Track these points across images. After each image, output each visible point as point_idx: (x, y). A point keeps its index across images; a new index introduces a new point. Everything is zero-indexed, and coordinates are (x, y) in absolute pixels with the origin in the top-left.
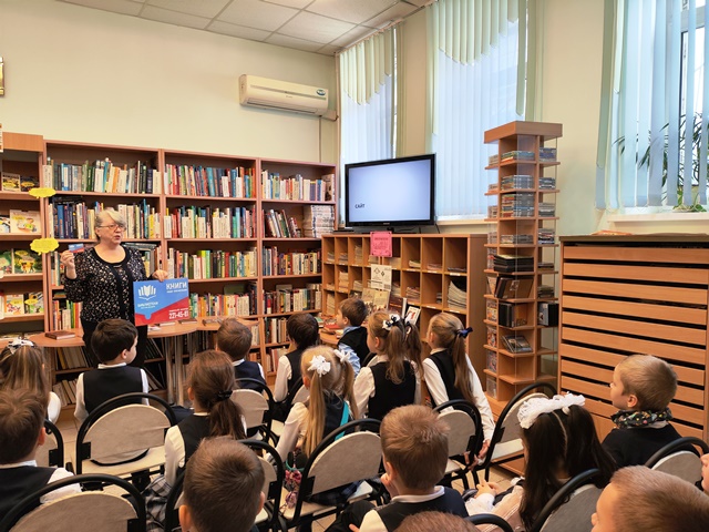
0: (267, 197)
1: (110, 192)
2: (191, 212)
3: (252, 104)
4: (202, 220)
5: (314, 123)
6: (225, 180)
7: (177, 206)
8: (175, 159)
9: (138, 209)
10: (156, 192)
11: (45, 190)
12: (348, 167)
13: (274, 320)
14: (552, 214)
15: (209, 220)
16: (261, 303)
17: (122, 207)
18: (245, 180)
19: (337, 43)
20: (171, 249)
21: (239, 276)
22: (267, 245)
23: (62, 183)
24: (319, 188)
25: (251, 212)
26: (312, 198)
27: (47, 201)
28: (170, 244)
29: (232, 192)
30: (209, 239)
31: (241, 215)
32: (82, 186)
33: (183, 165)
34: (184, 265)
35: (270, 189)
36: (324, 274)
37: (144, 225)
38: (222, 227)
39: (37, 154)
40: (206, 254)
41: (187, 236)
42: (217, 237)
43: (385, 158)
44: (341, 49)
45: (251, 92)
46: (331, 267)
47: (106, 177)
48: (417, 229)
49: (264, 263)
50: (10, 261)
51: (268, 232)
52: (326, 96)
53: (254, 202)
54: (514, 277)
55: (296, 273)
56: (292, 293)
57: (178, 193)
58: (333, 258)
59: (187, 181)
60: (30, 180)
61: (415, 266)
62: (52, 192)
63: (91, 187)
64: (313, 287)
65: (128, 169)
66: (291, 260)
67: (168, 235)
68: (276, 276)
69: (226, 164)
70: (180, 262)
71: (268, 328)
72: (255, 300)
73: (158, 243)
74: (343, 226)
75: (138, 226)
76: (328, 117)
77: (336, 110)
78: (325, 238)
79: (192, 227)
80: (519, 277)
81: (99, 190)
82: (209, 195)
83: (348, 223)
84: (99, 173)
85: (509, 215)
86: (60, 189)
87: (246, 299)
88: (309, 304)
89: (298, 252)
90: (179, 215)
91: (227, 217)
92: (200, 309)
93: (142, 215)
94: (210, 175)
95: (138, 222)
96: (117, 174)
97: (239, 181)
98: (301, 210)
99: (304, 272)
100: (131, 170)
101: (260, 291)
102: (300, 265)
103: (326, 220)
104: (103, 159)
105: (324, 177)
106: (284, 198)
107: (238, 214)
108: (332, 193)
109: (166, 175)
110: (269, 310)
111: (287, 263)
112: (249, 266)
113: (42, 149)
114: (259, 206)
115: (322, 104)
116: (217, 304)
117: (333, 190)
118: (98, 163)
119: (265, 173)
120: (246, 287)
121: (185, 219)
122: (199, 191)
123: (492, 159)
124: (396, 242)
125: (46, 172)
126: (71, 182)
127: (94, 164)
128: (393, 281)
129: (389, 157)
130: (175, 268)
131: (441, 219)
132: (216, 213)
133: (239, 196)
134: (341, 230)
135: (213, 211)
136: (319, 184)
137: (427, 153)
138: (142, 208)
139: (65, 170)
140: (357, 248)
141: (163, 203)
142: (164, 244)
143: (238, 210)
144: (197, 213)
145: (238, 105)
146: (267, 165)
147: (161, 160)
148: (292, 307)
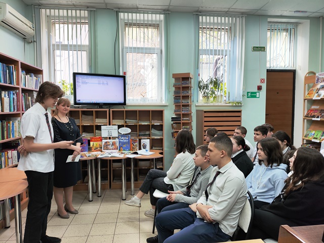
0: (23, 86)
12: (75, 74)
26: (36, 88)
38: (7, 104)
42: (5, 112)
45: (8, 16)
53: (18, 88)
83: (76, 103)
87: (16, 152)
114: (20, 91)
115: (32, 32)
136: (38, 80)
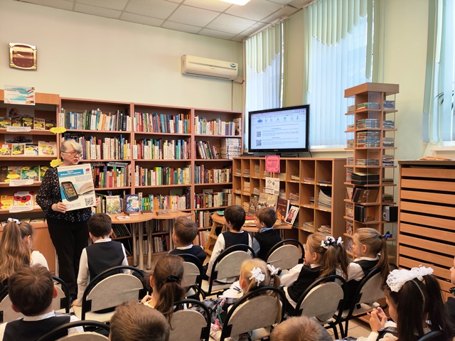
0: (198, 133)
1: (100, 130)
2: (150, 143)
3: (189, 74)
4: (157, 148)
5: (228, 85)
6: (172, 123)
7: (141, 139)
8: (141, 109)
9: (117, 140)
10: (129, 130)
11: (60, 129)
12: (251, 113)
13: (201, 213)
14: (392, 145)
15: (161, 148)
16: (193, 201)
17: (107, 140)
18: (184, 122)
19: (244, 33)
20: (137, 166)
21: (180, 184)
22: (197, 164)
23: (70, 124)
24: (231, 127)
25: (188, 142)
26: (227, 133)
27: (61, 136)
28: (137, 163)
29: (176, 130)
30: (161, 160)
31: (182, 145)
32: (83, 126)
33: (145, 113)
34: (145, 176)
35: (200, 128)
36: (234, 183)
37: (121, 151)
38: (169, 152)
39: (55, 106)
40: (159, 170)
41: (147, 158)
42: (166, 159)
43: (275, 107)
44: (246, 37)
45: (189, 66)
46: (238, 179)
47: (98, 121)
48: (296, 154)
49: (195, 176)
50: (38, 173)
51: (198, 155)
52: (237, 68)
53: (190, 136)
54: (366, 188)
55: (216, 182)
56: (213, 195)
57: (142, 131)
58: (240, 172)
59: (148, 123)
60: (51, 122)
61: (296, 179)
62: (64, 130)
63: (88, 127)
64: (227, 191)
65: (111, 116)
66: (212, 173)
67: (136, 157)
68: (203, 184)
69: (173, 112)
70: (142, 174)
71: (197, 218)
72: (189, 199)
73: (129, 162)
74: (247, 151)
75: (117, 152)
76: (238, 81)
77: (242, 77)
78: (235, 159)
79: (151, 152)
80: (369, 188)
81: (93, 129)
82: (161, 132)
83: (250, 150)
84: (93, 118)
85: (363, 146)
86: (69, 128)
87: (184, 198)
88: (224, 202)
89: (217, 168)
90: (143, 144)
91: (172, 146)
92: (155, 205)
93: (120, 145)
94: (162, 119)
95: (117, 149)
96: (104, 119)
97: (180, 123)
98: (219, 141)
99: (221, 182)
100: (113, 116)
101: (193, 194)
102: (218, 176)
103: (235, 148)
104: (96, 109)
105: (234, 120)
106: (209, 133)
107: (179, 144)
108: (239, 130)
109: (135, 119)
110: (198, 206)
111: (210, 175)
112: (186, 177)
113: (58, 103)
114: (193, 138)
115: (234, 73)
116: (165, 202)
117: (240, 128)
118: (93, 112)
119: (197, 118)
120: (184, 191)
121: (146, 147)
122: (155, 129)
123: (349, 108)
124: (283, 163)
125: (61, 117)
126: (76, 124)
127: (90, 113)
128: (281, 188)
129: (278, 107)
130: (140, 178)
131: (313, 147)
132: (166, 143)
133: (180, 132)
134: (245, 154)
135: (164, 142)
136: (231, 125)
137: (303, 104)
138: (120, 140)
139: (72, 116)
140: (256, 166)
141: (132, 137)
142: (133, 163)
143: (179, 141)
144: (154, 143)
145: (180, 75)
146: (198, 112)
147: (132, 110)
148: (213, 204)
